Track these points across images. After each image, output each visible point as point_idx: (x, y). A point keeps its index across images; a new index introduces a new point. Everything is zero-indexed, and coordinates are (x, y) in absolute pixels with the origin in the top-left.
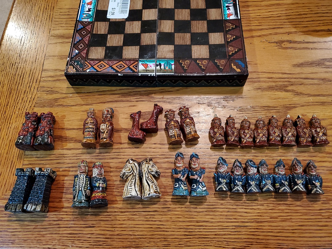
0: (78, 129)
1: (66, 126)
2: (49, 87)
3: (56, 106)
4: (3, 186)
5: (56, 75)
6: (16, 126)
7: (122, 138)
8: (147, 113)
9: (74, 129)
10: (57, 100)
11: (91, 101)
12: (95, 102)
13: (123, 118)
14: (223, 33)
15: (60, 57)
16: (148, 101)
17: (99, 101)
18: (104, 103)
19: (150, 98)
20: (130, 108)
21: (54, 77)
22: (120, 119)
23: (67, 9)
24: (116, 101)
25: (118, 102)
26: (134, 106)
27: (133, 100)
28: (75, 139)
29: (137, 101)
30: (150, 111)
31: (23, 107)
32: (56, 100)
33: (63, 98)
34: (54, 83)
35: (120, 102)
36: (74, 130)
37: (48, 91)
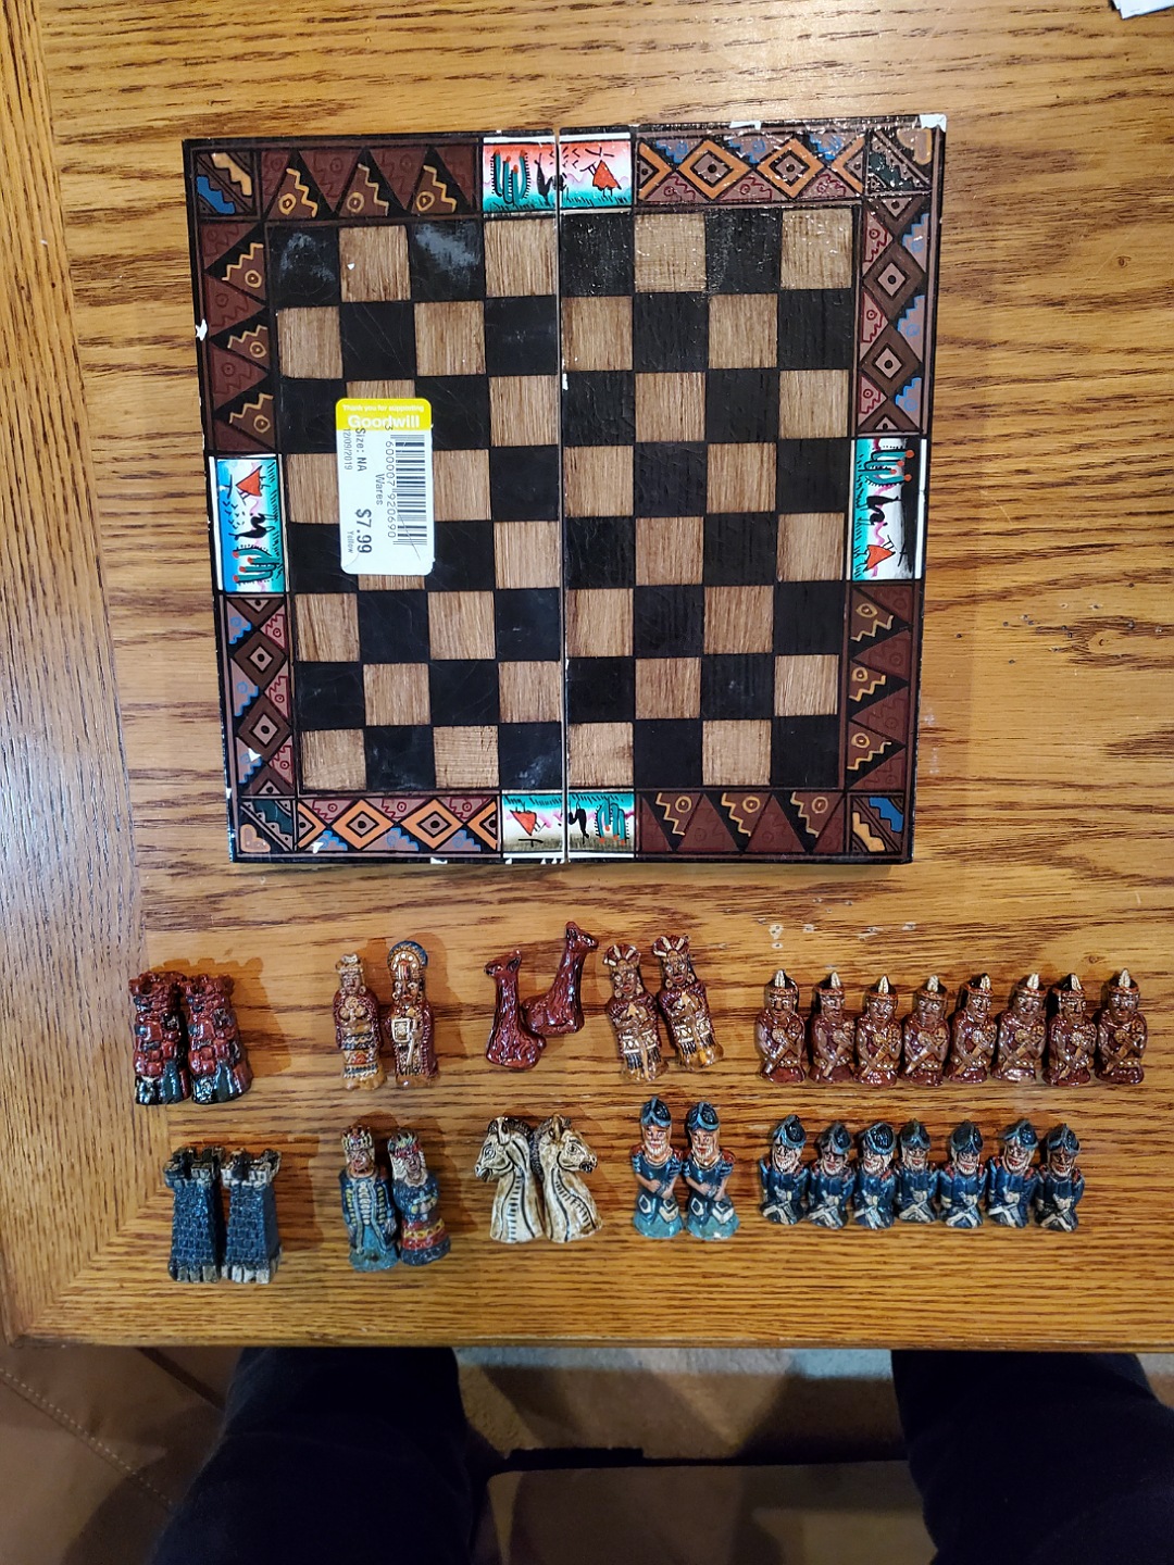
0: (313, 1008)
1: (273, 998)
2: (171, 850)
3: (217, 925)
4: (132, 1182)
5: (186, 797)
6: (103, 999)
7: (464, 1039)
8: (541, 948)
9: (300, 1008)
10: (214, 902)
11: (338, 905)
12: (353, 907)
13: (462, 968)
14: (834, 659)
15: (179, 711)
16: (543, 901)
17: (368, 905)
18: (389, 909)
19: (549, 889)
20: (480, 927)
21: (178, 805)
22: (450, 971)
23: (140, 438)
24: (430, 903)
25: (437, 904)
26: (493, 920)
27: (488, 897)
28: (312, 1043)
29: (501, 902)
30: (552, 938)
31: (105, 929)
32: (213, 900)
33: (237, 893)
34: (186, 829)
35: (443, 904)
36: (304, 1014)
37: (172, 867)
